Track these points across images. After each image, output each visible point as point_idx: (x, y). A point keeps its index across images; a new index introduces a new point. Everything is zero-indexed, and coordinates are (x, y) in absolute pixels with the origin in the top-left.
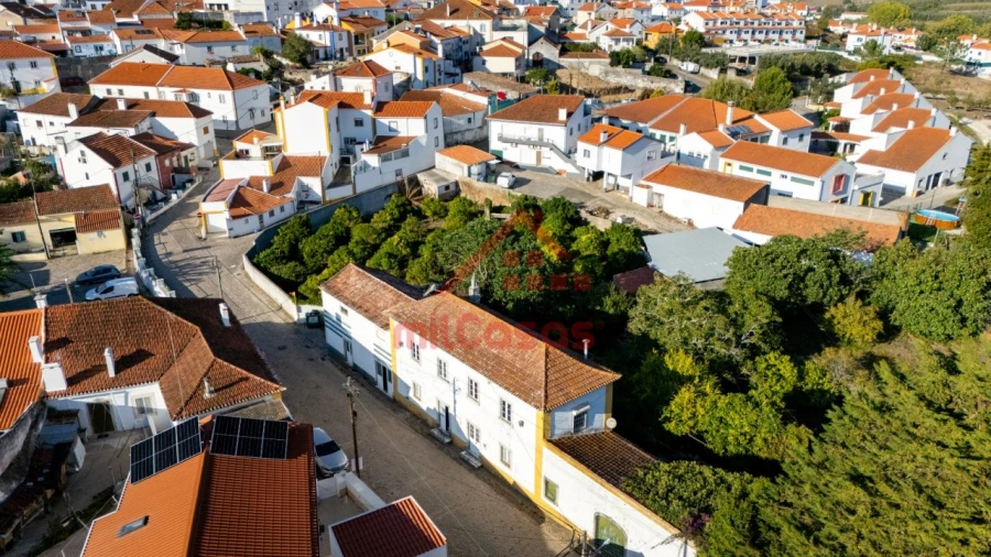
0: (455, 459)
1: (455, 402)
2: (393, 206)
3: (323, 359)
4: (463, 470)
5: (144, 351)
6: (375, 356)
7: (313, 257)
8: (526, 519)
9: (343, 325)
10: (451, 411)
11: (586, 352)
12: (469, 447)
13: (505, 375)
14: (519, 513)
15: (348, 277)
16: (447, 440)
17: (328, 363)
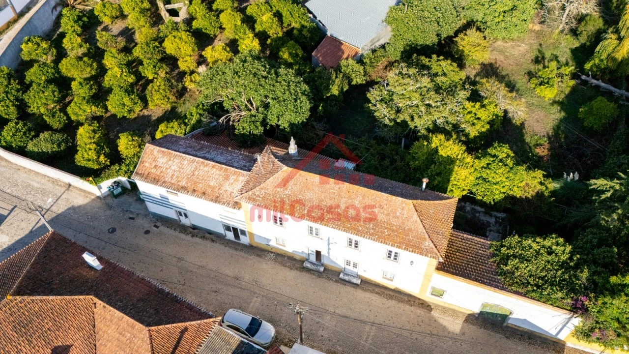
0: (336, 281)
1: (329, 249)
2: (72, 23)
3: (157, 227)
4: (349, 289)
5: (59, 347)
6: (221, 222)
7: (53, 116)
8: (420, 311)
9: (171, 201)
10: (324, 253)
11: (424, 186)
12: (345, 271)
13: (389, 235)
14: (412, 308)
15: (155, 160)
16: (322, 269)
17: (163, 229)
